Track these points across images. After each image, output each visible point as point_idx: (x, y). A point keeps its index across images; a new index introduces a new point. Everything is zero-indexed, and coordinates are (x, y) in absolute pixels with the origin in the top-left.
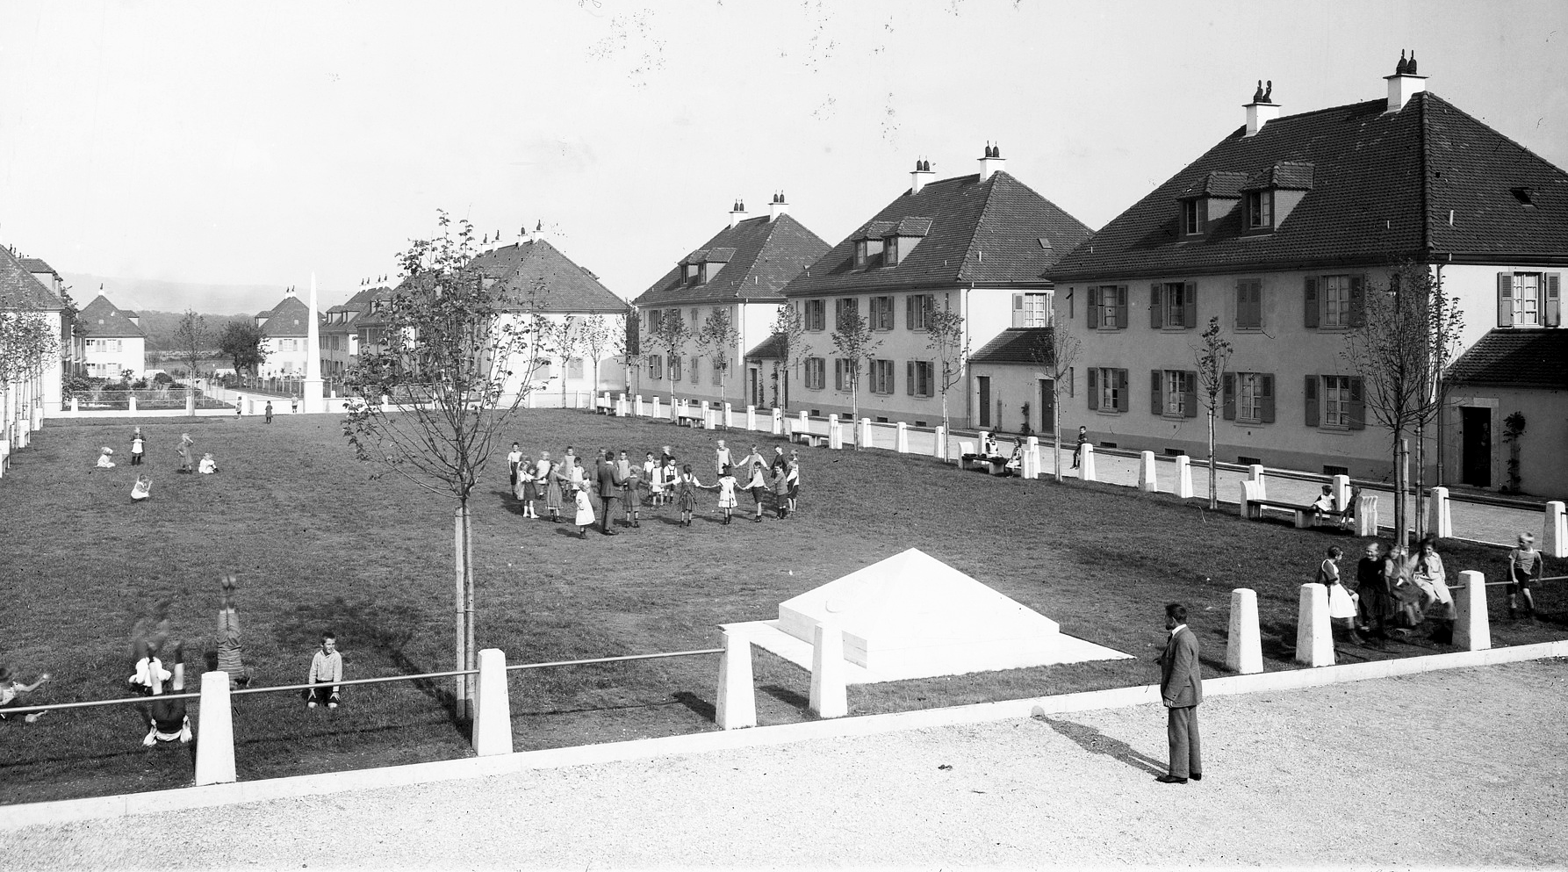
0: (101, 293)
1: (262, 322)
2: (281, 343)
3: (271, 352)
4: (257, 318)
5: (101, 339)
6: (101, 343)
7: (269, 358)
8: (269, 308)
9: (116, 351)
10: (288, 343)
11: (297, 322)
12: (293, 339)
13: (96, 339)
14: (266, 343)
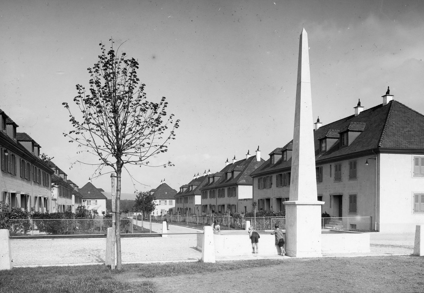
0: (89, 181)
1: (152, 193)
2: (160, 201)
3: (157, 205)
4: (150, 192)
5: (89, 200)
6: (89, 201)
7: (157, 207)
8: (155, 188)
9: (95, 204)
10: (163, 202)
11: (166, 193)
12: (165, 200)
13: (87, 200)
14: (155, 201)
